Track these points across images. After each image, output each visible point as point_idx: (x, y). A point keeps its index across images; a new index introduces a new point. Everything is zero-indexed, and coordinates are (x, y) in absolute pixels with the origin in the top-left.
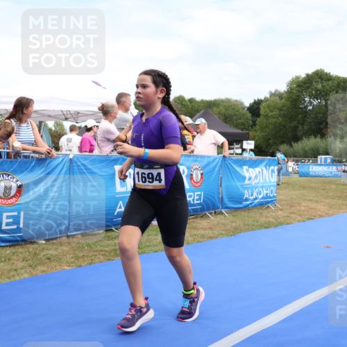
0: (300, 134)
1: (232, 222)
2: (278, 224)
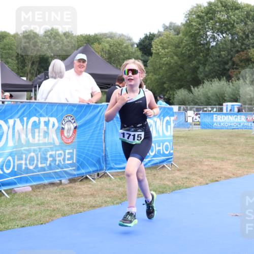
0: (201, 76)
1: (119, 186)
2: (176, 188)
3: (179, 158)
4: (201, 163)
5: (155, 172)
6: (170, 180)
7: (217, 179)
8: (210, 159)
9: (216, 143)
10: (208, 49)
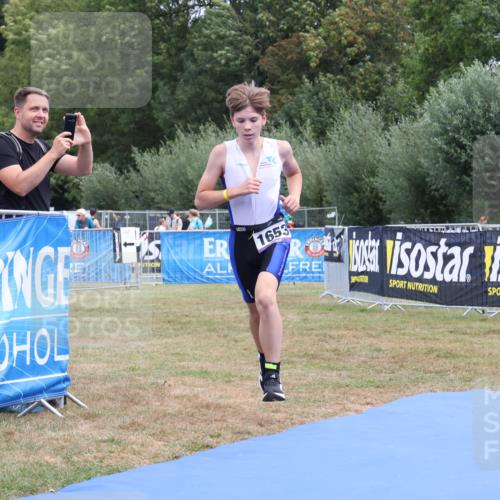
3: (91, 379)
4: (160, 390)
5: (12, 427)
6: (57, 451)
7: (208, 440)
8: (188, 379)
9: (210, 326)
10: (183, 31)
